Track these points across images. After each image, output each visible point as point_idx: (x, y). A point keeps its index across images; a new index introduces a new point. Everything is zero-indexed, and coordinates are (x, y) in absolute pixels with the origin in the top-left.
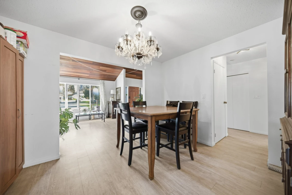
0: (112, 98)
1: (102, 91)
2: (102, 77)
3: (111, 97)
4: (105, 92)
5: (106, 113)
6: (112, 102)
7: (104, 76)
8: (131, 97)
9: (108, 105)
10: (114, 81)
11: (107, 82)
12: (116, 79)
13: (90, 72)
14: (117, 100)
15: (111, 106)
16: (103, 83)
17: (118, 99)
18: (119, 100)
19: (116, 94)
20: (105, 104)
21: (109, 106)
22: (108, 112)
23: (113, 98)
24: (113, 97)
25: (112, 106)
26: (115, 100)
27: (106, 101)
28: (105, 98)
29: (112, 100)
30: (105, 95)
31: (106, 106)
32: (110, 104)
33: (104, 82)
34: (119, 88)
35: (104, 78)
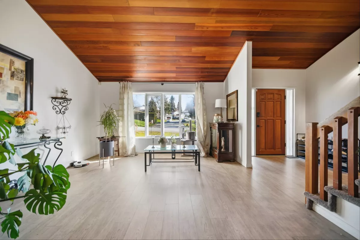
0: (218, 115)
1: (199, 102)
2: (198, 74)
3: (216, 115)
4: (204, 104)
5: (207, 145)
6: (217, 125)
7: (202, 72)
8: (263, 114)
9: (211, 130)
10: (223, 81)
11: (208, 85)
12: (226, 76)
13: (177, 68)
14: (228, 120)
15: (216, 132)
16: (201, 87)
17: (230, 117)
18: (234, 120)
19: (227, 108)
20: (205, 128)
21: (212, 133)
22: (210, 144)
23: (220, 117)
24: (220, 113)
25: (217, 134)
26: (225, 121)
27: (206, 123)
28: (203, 116)
29: (218, 120)
30: (205, 110)
31: (206, 132)
32: (215, 128)
33: (203, 86)
34: (233, 93)
35: (203, 77)
